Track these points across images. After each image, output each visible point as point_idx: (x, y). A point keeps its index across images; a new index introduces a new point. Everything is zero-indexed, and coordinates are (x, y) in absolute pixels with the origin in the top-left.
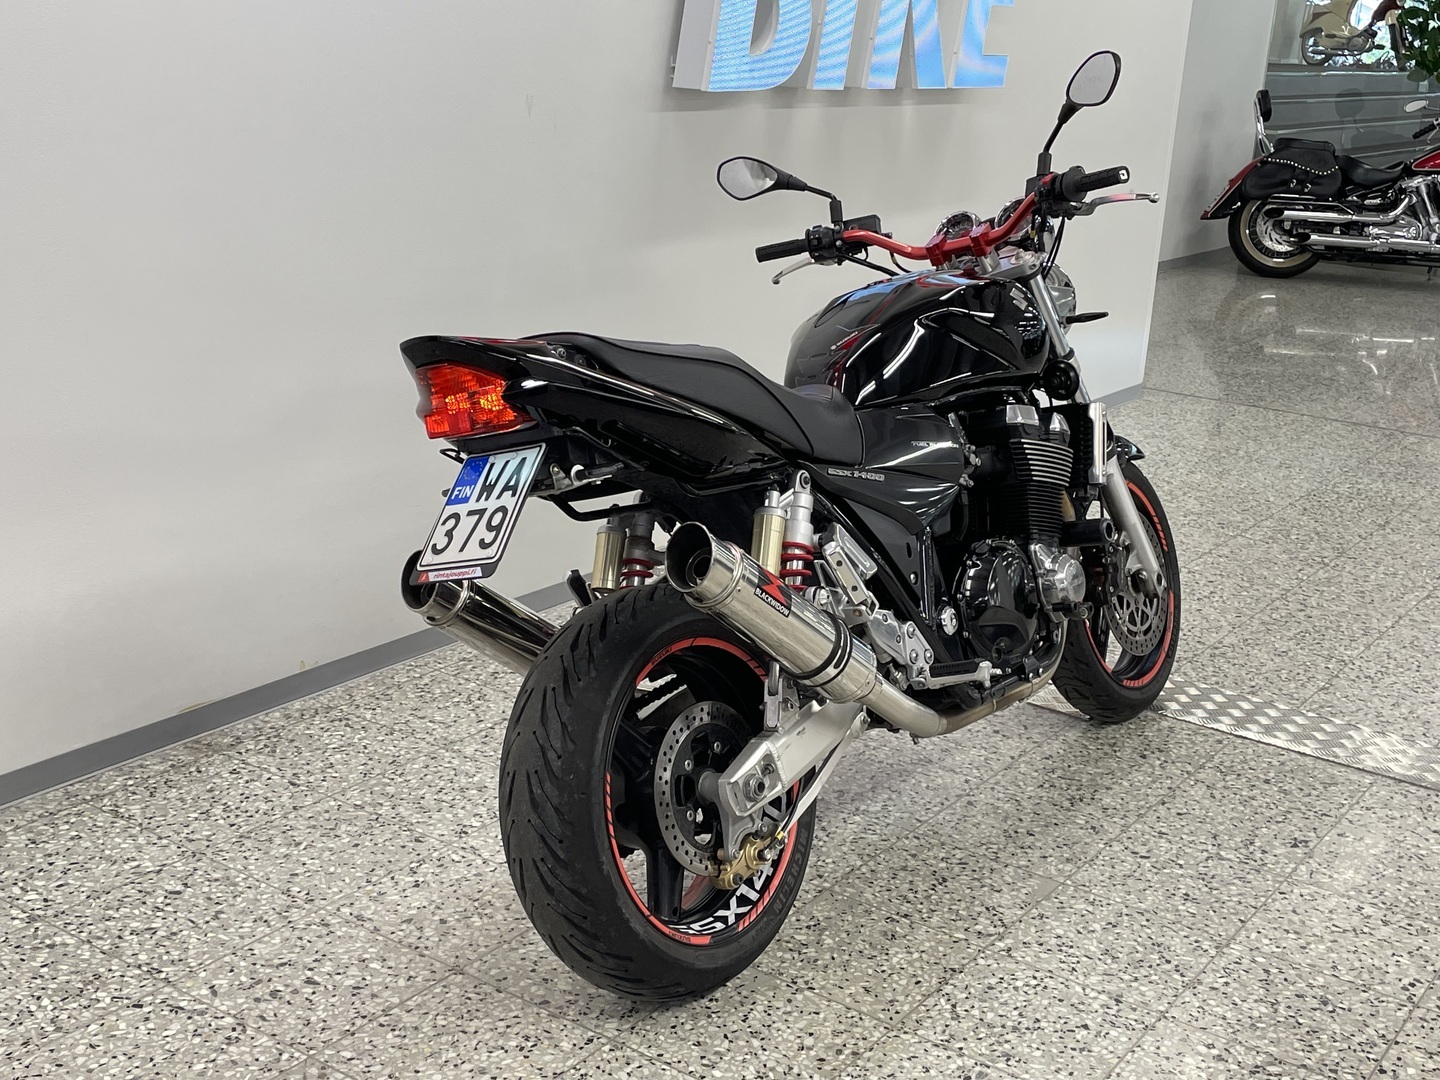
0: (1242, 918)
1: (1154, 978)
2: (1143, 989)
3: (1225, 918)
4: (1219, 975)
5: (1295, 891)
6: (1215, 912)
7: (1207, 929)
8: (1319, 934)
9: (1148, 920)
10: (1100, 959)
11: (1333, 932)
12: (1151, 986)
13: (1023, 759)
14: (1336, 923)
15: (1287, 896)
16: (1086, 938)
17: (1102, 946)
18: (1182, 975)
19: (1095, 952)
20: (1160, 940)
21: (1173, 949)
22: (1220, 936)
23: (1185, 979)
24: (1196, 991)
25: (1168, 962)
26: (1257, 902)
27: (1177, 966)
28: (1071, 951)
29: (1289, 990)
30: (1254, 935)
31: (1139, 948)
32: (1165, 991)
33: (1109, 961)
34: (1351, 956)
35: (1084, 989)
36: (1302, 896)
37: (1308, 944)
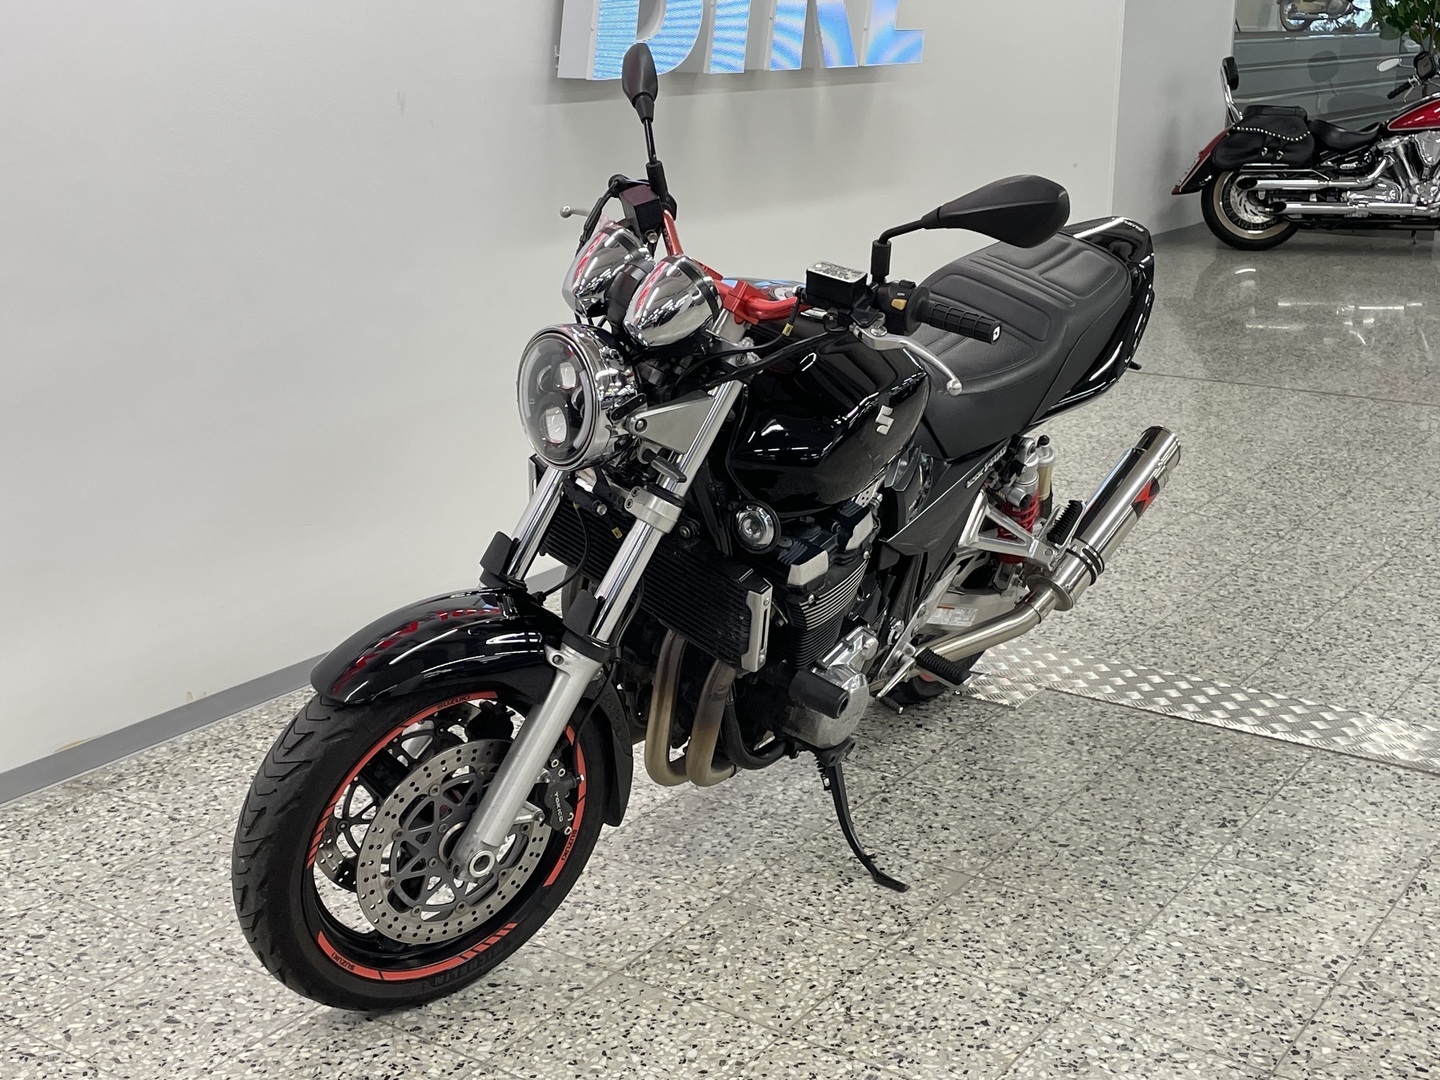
0: (1161, 903)
1: (1062, 968)
2: (1049, 980)
3: (1142, 904)
4: (1131, 962)
5: (1220, 872)
6: (1132, 898)
7: (1122, 916)
8: (1241, 915)
9: (1061, 910)
10: (1007, 953)
11: (1255, 912)
12: (1058, 978)
13: (945, 752)
14: (1259, 902)
15: (1210, 878)
16: (994, 932)
17: (1010, 939)
18: (1092, 965)
19: (1002, 946)
20: (1072, 930)
21: (1084, 938)
22: (1136, 922)
23: (1095, 968)
24: (1105, 980)
25: (1079, 952)
26: (1178, 886)
27: (1087, 955)
28: (978, 945)
29: (1203, 974)
30: (1171, 920)
31: (1050, 939)
32: (1072, 982)
33: (1016, 954)
34: (1273, 936)
35: (987, 984)
36: (1226, 876)
37: (1229, 925)
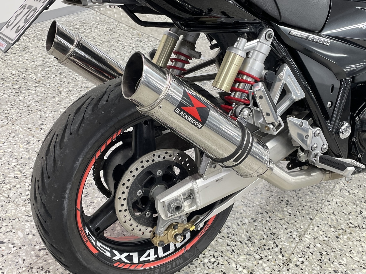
0: (311, 217)
1: (270, 257)
2: (264, 265)
3: (303, 217)
4: (300, 256)
5: (334, 200)
6: (299, 212)
7: (296, 224)
8: (344, 228)
9: (270, 217)
10: (246, 244)
11: (350, 227)
12: (269, 263)
14: (351, 221)
15: (331, 204)
16: (241, 229)
17: (248, 234)
18: (283, 256)
19: (244, 238)
20: (274, 231)
21: (279, 237)
22: (301, 228)
23: (284, 258)
24: (288, 267)
25: (277, 246)
26: (318, 207)
27: (281, 249)
28: (233, 237)
29: (331, 267)
30: (316, 228)
31: (265, 237)
32: (274, 267)
33: (250, 245)
34: (358, 244)
35: (236, 265)
36: (337, 203)
37: (340, 235)
